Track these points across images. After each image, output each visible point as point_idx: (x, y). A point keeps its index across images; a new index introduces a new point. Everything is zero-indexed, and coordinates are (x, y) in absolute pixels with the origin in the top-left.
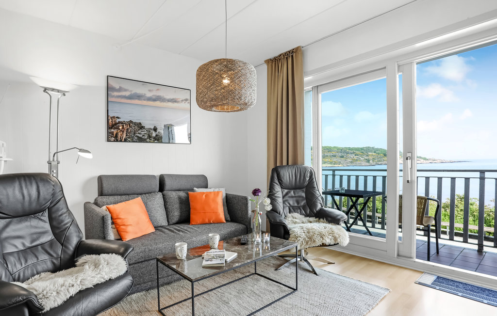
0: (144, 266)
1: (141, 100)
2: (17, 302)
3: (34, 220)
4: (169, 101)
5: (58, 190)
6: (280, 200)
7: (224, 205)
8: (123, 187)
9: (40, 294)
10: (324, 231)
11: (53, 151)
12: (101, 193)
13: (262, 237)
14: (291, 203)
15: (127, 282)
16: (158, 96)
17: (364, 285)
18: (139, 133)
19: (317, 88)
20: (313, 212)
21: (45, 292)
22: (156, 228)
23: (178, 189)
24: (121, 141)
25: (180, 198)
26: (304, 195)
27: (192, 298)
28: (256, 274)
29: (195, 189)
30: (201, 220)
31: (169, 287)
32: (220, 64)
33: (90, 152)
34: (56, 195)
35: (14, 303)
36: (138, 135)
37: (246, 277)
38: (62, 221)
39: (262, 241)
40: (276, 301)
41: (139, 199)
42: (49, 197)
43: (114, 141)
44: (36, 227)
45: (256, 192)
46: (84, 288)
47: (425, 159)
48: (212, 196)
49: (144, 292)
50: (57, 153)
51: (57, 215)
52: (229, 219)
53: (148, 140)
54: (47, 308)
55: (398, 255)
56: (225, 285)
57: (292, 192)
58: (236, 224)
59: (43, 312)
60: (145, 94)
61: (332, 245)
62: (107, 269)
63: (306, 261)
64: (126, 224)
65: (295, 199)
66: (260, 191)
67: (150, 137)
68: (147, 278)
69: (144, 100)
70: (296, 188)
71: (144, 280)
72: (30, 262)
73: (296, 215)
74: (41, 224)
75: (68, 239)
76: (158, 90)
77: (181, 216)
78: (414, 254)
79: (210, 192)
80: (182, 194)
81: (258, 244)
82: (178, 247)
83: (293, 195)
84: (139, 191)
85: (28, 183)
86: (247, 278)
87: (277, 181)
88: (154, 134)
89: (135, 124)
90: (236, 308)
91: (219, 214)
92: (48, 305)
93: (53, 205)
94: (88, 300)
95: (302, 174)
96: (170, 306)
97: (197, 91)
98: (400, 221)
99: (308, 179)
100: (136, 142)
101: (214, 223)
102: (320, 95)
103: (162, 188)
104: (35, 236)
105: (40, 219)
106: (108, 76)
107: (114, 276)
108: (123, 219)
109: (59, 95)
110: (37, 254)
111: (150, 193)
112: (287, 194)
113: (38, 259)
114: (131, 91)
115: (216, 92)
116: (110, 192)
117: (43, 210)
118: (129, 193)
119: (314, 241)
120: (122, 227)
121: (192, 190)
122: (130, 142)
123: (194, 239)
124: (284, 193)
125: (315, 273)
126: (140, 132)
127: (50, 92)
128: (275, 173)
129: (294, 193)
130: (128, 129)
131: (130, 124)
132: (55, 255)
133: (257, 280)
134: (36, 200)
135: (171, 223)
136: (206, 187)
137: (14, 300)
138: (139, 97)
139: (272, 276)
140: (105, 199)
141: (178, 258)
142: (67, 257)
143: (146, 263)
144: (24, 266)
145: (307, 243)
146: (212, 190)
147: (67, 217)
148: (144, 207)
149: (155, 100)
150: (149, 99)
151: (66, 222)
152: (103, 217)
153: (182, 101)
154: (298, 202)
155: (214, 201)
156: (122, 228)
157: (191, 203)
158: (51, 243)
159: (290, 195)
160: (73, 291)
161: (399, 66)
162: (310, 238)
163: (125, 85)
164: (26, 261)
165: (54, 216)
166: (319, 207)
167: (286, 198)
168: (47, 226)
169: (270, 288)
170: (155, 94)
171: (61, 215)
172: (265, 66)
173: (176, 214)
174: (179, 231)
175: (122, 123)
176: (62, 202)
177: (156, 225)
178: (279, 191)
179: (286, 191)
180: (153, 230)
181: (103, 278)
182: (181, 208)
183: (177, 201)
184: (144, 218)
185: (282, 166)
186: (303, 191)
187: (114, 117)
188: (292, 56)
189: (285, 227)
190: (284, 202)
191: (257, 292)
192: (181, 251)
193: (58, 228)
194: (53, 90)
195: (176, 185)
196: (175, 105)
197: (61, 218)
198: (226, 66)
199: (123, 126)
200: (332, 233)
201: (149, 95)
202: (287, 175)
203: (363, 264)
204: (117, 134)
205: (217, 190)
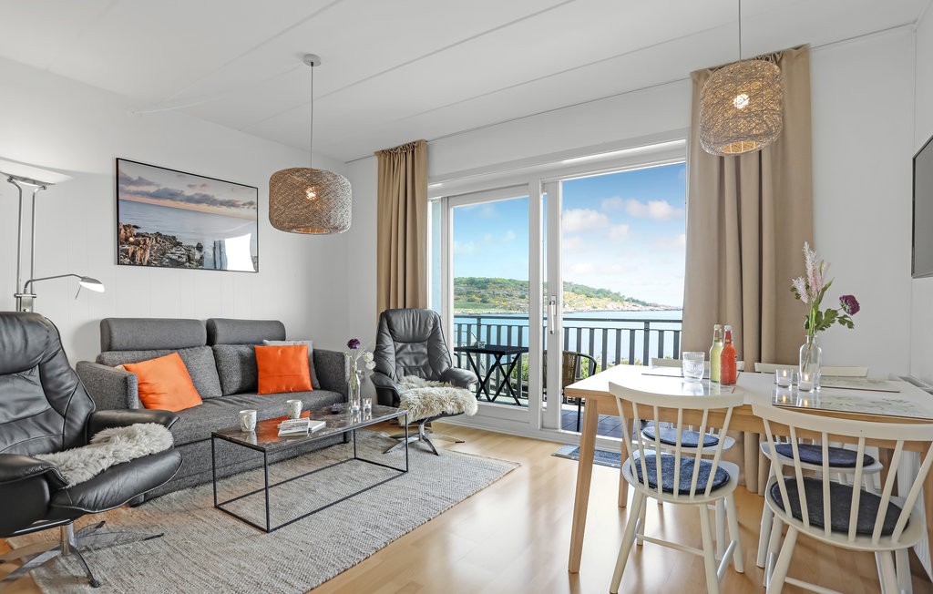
0: (189, 450)
1: (176, 200)
2: (35, 472)
3: (18, 381)
4: (223, 203)
5: (53, 338)
6: (392, 358)
7: (309, 366)
8: (147, 338)
9: (61, 465)
10: (444, 396)
11: (25, 277)
12: (108, 346)
13: (361, 405)
14: (407, 361)
15: (173, 459)
16: (204, 196)
17: (494, 462)
18: (172, 253)
19: (447, 201)
20: (437, 374)
21: (69, 463)
22: (204, 399)
23: (237, 341)
24: (141, 265)
25: (241, 355)
26: (425, 350)
27: (266, 489)
28: (355, 458)
29: (265, 341)
30: (275, 387)
31: (227, 482)
32: (302, 175)
33: (100, 283)
34: (51, 345)
35: (32, 473)
36: (171, 256)
37: (341, 463)
38: (62, 384)
39: (361, 410)
40: (379, 484)
41: (175, 355)
42: (40, 348)
43: (130, 264)
44: (22, 391)
45: (352, 344)
46: (119, 461)
47: (644, 304)
48: (291, 352)
49: (189, 490)
50: (32, 281)
51: (55, 375)
52: (318, 386)
53: (188, 264)
54: (72, 483)
55: (543, 427)
56: (311, 473)
57: (409, 347)
58: (328, 392)
59: (67, 487)
60: (182, 191)
61: (456, 415)
62: (146, 440)
63: (427, 440)
64: (158, 392)
65: (412, 356)
66: (358, 343)
67: (189, 259)
68: (193, 469)
69: (181, 201)
70: (414, 341)
71: (188, 471)
72: (17, 440)
73: (413, 378)
74: (30, 386)
75: (72, 409)
76: (204, 185)
77: (243, 382)
78: (560, 425)
79: (290, 347)
80: (245, 350)
81: (355, 412)
82: (244, 414)
83: (410, 351)
84: (174, 344)
85: (10, 327)
86: (343, 464)
87: (387, 331)
88: (197, 256)
89: (166, 238)
90: (325, 495)
91: (303, 379)
92: (74, 479)
93: (46, 359)
94: (126, 476)
95: (423, 322)
96: (231, 501)
97: (270, 206)
98: (545, 386)
99: (430, 328)
100: (168, 266)
101: (294, 391)
102: (452, 211)
103: (211, 341)
104: (21, 404)
105: (28, 380)
106: (117, 159)
107: (156, 449)
108: (152, 385)
109: (36, 188)
110: (27, 430)
111: (193, 347)
112: (401, 349)
113: (29, 436)
114: (158, 185)
115: (297, 212)
116: (125, 345)
117: (31, 367)
118: (157, 346)
119: (432, 409)
120: (151, 396)
121: (261, 343)
122: (156, 266)
123: (265, 411)
124: (398, 348)
125: (436, 454)
126: (173, 251)
127: (20, 183)
128: (385, 318)
129: (411, 347)
130: (152, 246)
131: (156, 238)
132: (54, 432)
133: (357, 465)
134: (22, 352)
135: (227, 393)
136: (284, 339)
137: (31, 470)
138: (172, 195)
139: (377, 460)
140: (115, 356)
141: (243, 429)
142: (73, 434)
143: (192, 446)
144: (9, 444)
145: (422, 412)
146: (292, 343)
147: (70, 378)
148: (184, 367)
149: (198, 202)
150: (190, 200)
151: (68, 384)
152: (126, 378)
153: (244, 205)
154: (417, 361)
155: (296, 359)
156: (151, 399)
157: (259, 363)
158: (47, 414)
159: (405, 350)
160: (105, 465)
161: (544, 185)
162: (427, 406)
163: (147, 175)
164: (12, 438)
165: (48, 375)
166: (445, 367)
167: (401, 355)
168: (39, 392)
169: (373, 472)
170: (199, 192)
171: (60, 375)
172: (376, 159)
173: (235, 380)
174: (241, 402)
175: (143, 236)
176: (59, 356)
177: (204, 396)
178: (390, 346)
179: (400, 345)
180: (201, 403)
181: (142, 451)
182: (243, 370)
183: (237, 359)
184: (184, 382)
185: (397, 310)
186: (424, 345)
187: (129, 226)
188: (413, 152)
189: (394, 392)
190: (397, 361)
191: (355, 477)
192: (248, 419)
193: (57, 393)
194: (25, 179)
195: (234, 336)
196: (233, 210)
197: (60, 379)
198: (310, 179)
199: (145, 240)
200: (455, 399)
201: (189, 192)
202: (402, 323)
203: (499, 441)
204: (134, 254)
205: (299, 343)
